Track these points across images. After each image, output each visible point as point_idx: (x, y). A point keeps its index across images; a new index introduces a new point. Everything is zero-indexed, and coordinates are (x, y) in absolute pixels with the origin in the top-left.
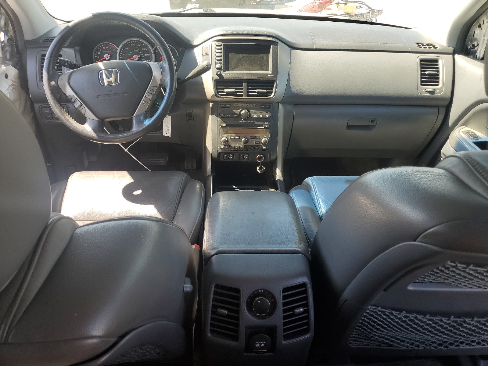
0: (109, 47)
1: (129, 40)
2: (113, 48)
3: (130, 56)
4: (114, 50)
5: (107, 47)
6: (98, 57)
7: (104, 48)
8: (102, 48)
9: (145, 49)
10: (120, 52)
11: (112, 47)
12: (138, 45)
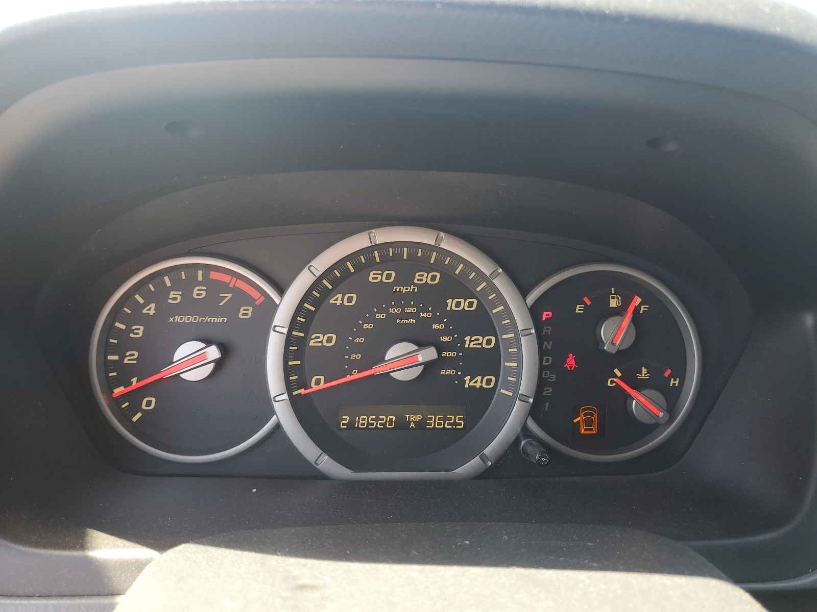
0: (215, 288)
1: (357, 242)
2: (241, 298)
3: (357, 348)
4: (245, 312)
5: (199, 293)
6: (131, 357)
7: (175, 297)
8: (160, 296)
9: (464, 305)
10: (293, 325)
11: (236, 291)
12: (423, 278)
